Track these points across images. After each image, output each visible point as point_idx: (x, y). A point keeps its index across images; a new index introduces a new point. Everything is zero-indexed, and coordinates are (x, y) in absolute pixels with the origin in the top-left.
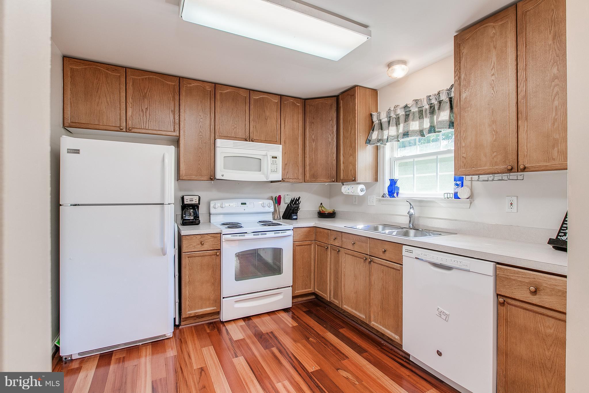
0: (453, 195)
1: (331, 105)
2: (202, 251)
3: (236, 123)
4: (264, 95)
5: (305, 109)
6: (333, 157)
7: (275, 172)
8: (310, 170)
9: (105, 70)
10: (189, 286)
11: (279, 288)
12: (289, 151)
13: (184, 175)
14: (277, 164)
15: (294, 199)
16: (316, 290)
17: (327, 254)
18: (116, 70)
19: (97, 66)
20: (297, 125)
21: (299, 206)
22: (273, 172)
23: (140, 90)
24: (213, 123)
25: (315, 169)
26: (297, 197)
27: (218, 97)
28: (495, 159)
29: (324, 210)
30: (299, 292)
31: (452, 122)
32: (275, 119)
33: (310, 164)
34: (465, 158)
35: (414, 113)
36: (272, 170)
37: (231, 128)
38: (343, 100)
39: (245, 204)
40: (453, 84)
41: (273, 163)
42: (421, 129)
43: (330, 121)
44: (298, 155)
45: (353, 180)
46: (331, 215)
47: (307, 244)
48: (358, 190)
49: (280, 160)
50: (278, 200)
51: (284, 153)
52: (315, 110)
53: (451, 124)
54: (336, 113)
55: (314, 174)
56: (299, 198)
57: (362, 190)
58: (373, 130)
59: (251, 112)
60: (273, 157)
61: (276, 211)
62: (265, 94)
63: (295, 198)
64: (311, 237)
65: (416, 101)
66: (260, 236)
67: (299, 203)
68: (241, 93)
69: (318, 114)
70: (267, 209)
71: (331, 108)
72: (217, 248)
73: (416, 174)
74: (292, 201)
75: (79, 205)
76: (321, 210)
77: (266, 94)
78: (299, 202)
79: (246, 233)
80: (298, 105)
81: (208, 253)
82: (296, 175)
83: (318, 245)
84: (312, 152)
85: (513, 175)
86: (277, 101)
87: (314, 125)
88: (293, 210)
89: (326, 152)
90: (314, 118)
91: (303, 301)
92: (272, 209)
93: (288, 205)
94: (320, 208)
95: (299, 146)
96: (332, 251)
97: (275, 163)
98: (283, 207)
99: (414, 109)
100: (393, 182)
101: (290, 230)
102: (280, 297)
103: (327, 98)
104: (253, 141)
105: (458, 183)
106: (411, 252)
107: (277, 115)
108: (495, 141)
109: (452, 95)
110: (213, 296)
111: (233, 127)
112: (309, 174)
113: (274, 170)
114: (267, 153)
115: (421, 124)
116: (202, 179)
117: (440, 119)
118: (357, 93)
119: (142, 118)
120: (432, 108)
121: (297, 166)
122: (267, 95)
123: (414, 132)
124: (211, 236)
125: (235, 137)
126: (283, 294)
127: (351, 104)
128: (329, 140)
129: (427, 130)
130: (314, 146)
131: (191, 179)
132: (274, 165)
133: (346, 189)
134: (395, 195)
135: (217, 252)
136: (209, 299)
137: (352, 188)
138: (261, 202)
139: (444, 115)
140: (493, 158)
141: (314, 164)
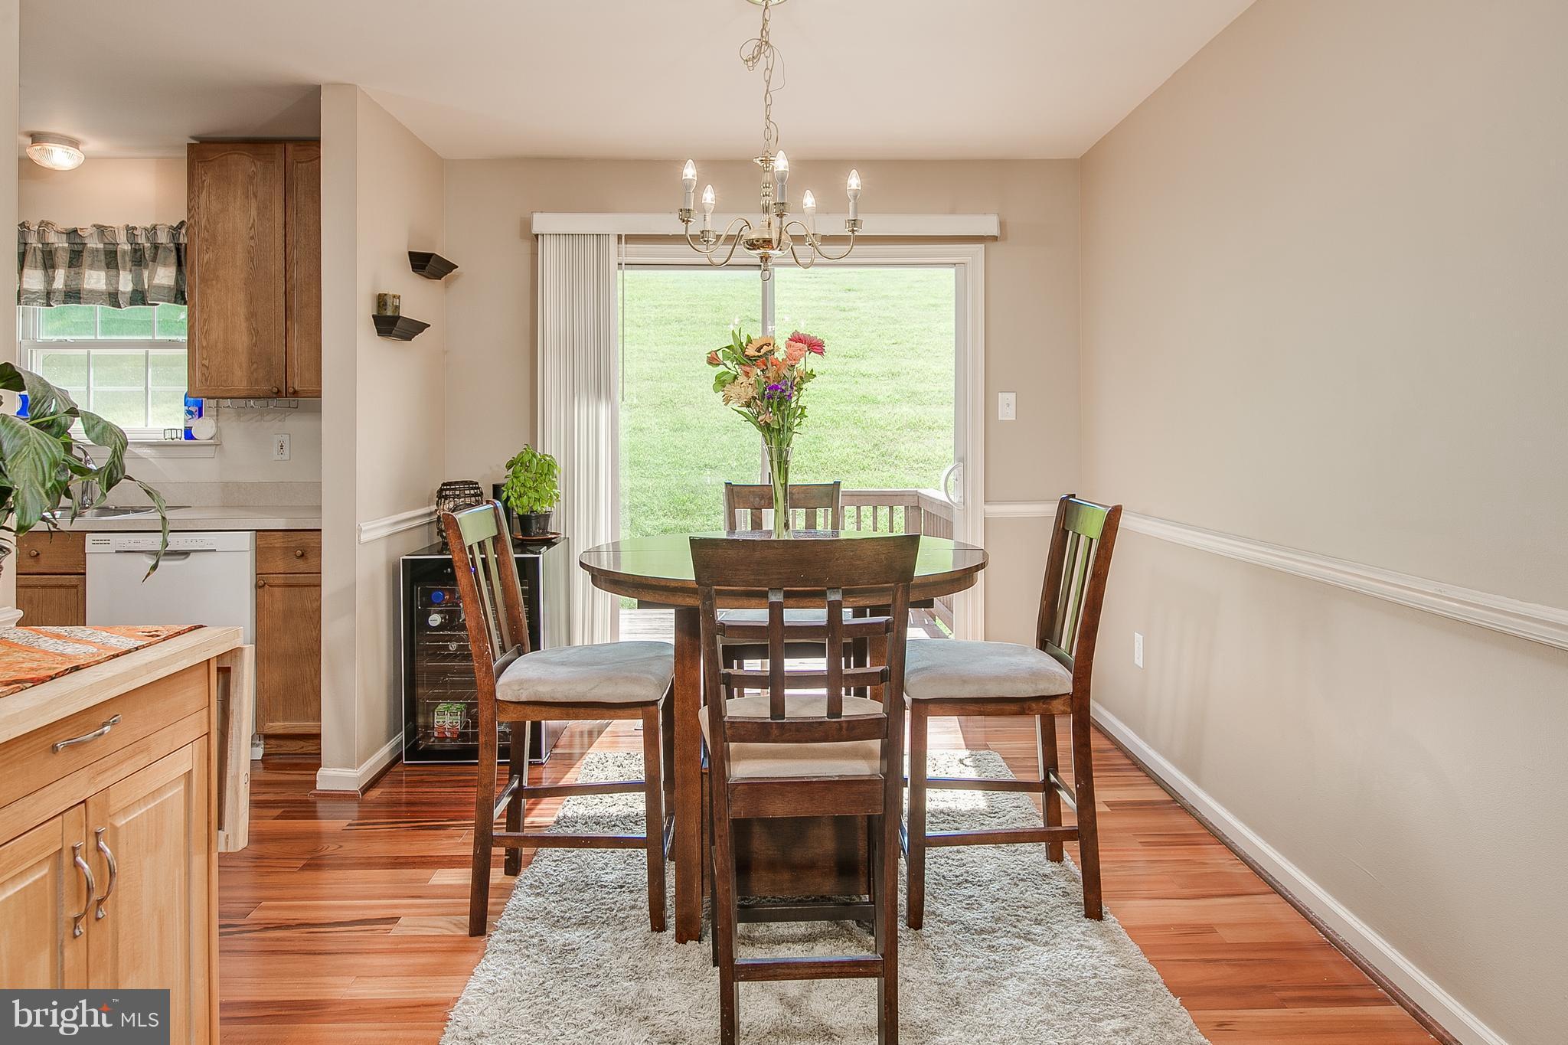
0: (183, 432)
28: (255, 374)
31: (182, 292)
34: (208, 368)
35: (93, 252)
40: (183, 221)
42: (111, 289)
53: (179, 295)
65: (101, 230)
73: (94, 385)
85: (283, 402)
99: (95, 244)
105: (193, 409)
106: (107, 542)
108: (255, 345)
109: (183, 240)
115: (113, 280)
117: (156, 281)
120: (139, 253)
123: (95, 296)
129: (128, 296)
139: (164, 276)
140: (252, 373)
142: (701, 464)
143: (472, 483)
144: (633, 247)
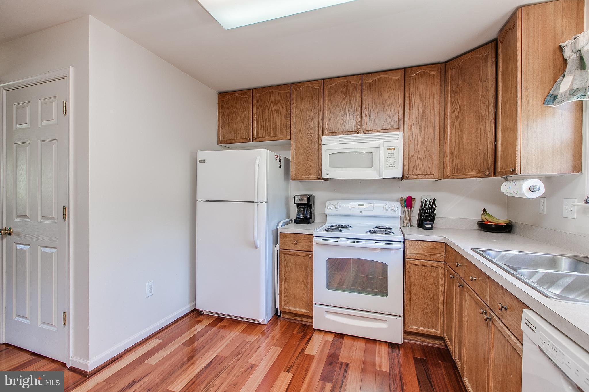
1: (486, 58)
2: (296, 250)
3: (346, 116)
4: (381, 75)
5: (445, 75)
6: (488, 138)
7: (392, 167)
8: (452, 161)
9: (239, 96)
10: (284, 281)
11: (382, 313)
12: (416, 139)
13: (294, 176)
14: (395, 157)
16: (445, 334)
17: (453, 287)
18: (246, 93)
19: (235, 94)
20: (431, 101)
21: (435, 212)
22: (390, 167)
23: (262, 105)
24: (321, 121)
25: (459, 158)
26: (430, 199)
27: (326, 92)
30: (415, 328)
32: (395, 100)
33: (451, 153)
36: (387, 165)
37: (340, 122)
38: (502, 41)
39: (363, 205)
41: (389, 156)
43: (483, 82)
45: (512, 171)
46: (505, 229)
47: (430, 265)
48: (523, 189)
49: (399, 152)
50: (408, 203)
52: (460, 72)
55: (457, 167)
56: (435, 200)
57: (532, 190)
58: (564, 75)
59: (364, 99)
60: (389, 149)
62: (381, 73)
64: (437, 257)
66: (356, 244)
67: (435, 208)
69: (465, 78)
70: (390, 213)
72: (310, 250)
75: (208, 201)
76: (485, 220)
77: (383, 73)
78: (435, 206)
79: (339, 238)
80: (434, 73)
81: (301, 254)
82: (428, 170)
83: (447, 270)
84: (455, 135)
86: (398, 77)
87: (458, 95)
88: (424, 216)
89: (477, 131)
90: (458, 85)
92: (399, 213)
93: (422, 208)
94: (483, 216)
95: (433, 129)
96: (457, 283)
97: (392, 156)
101: (399, 242)
102: (384, 325)
103: (478, 49)
104: (365, 133)
107: (399, 95)
110: (306, 298)
111: (342, 121)
112: (450, 166)
113: (391, 165)
114: (380, 144)
116: (311, 178)
118: (520, 19)
119: (263, 128)
121: (431, 157)
124: (305, 237)
125: (344, 131)
126: (387, 322)
127: (512, 43)
128: (481, 113)
130: (457, 126)
131: (300, 179)
132: (391, 158)
133: (507, 188)
135: (309, 254)
136: (302, 301)
137: (515, 185)
138: (383, 205)
141: (457, 152)
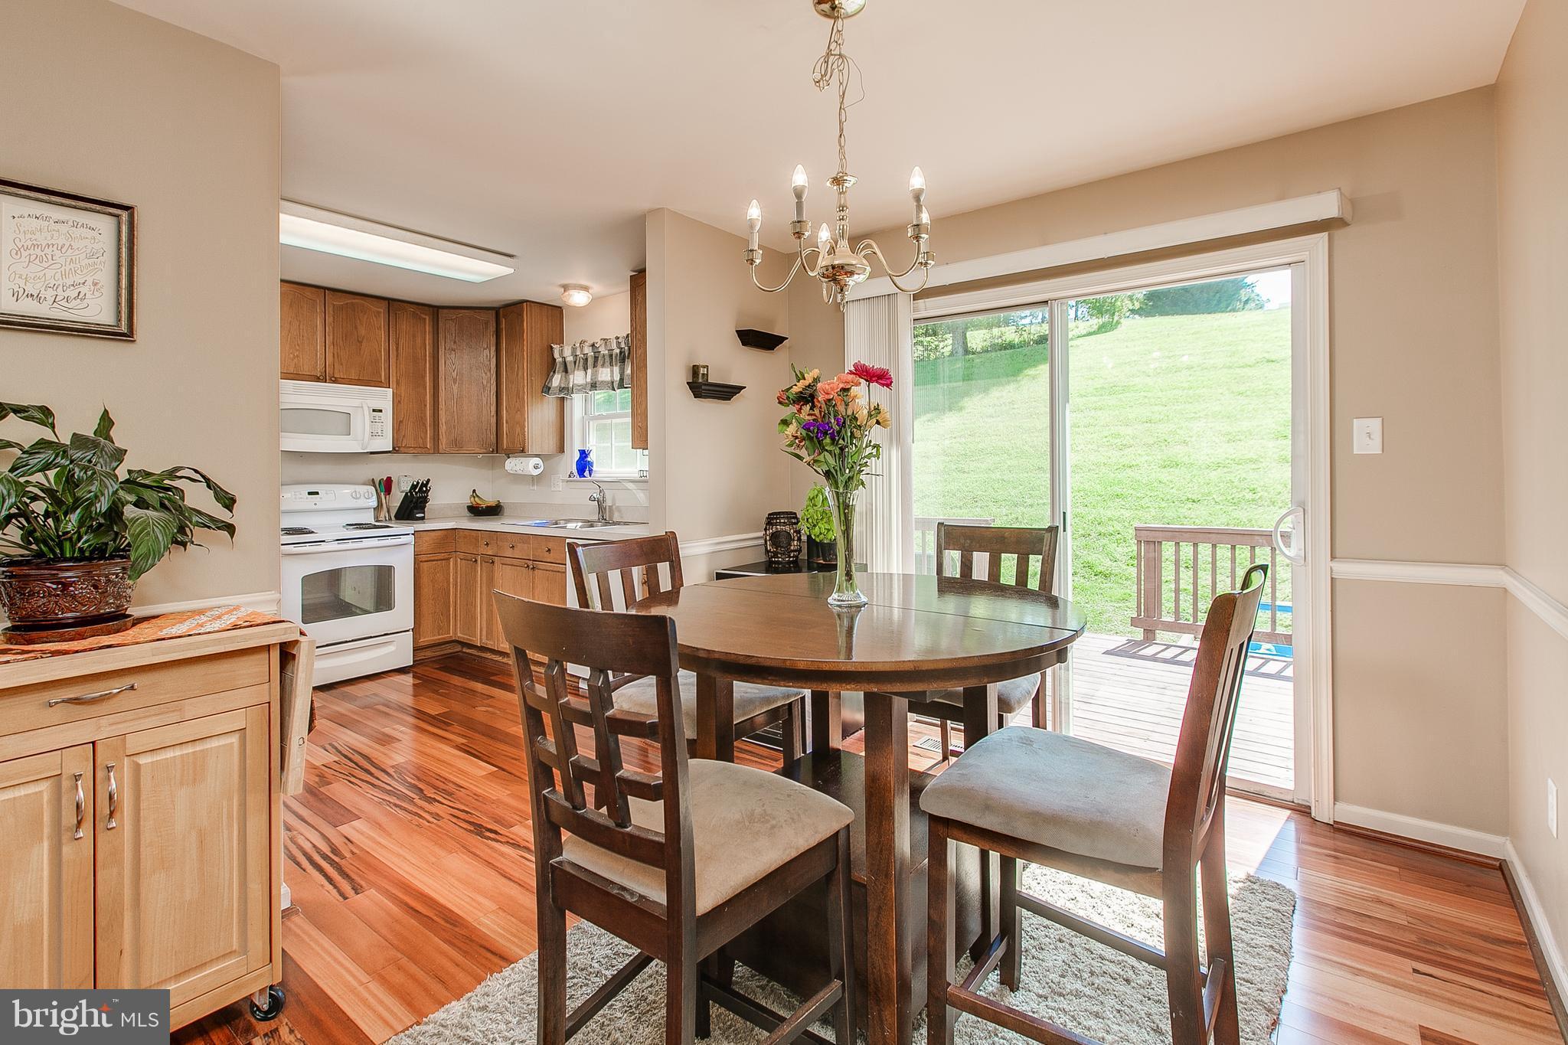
1: (487, 323)
3: (298, 348)
4: (355, 299)
5: (438, 325)
6: (490, 411)
7: (378, 436)
8: (448, 432)
11: (387, 634)
12: (406, 399)
14: (382, 423)
15: (418, 483)
16: (459, 635)
17: (476, 571)
21: (427, 496)
22: (375, 437)
25: (458, 430)
26: (423, 479)
29: (479, 502)
30: (426, 639)
32: (377, 341)
33: (447, 422)
35: (604, 355)
36: (372, 433)
37: (288, 358)
38: (505, 316)
39: (317, 493)
41: (374, 421)
43: (484, 349)
44: (426, 406)
45: (523, 452)
46: (494, 511)
47: (441, 557)
48: (529, 465)
49: (388, 416)
50: (386, 486)
51: (397, 402)
52: (456, 327)
54: (495, 336)
55: (456, 441)
56: (428, 481)
57: (536, 467)
58: (554, 372)
59: (330, 329)
60: (374, 411)
61: (382, 505)
62: (357, 297)
63: (421, 482)
64: (448, 546)
65: (617, 338)
66: (350, 546)
67: (427, 491)
68: (308, 294)
69: (463, 336)
70: (362, 503)
71: (487, 328)
73: (615, 442)
74: (414, 487)
76: (474, 503)
77: (360, 297)
78: (427, 489)
79: (324, 541)
80: (423, 316)
82: (420, 441)
83: (461, 559)
84: (452, 401)
86: (381, 308)
87: (455, 354)
88: (416, 502)
89: (479, 401)
90: (454, 343)
91: (434, 657)
92: (373, 503)
93: (407, 493)
94: (472, 498)
95: (426, 389)
96: (484, 564)
97: (379, 421)
98: (397, 498)
99: (604, 351)
100: (584, 454)
101: (408, 534)
102: (391, 648)
103: (478, 311)
104: (332, 382)
107: (382, 335)
111: (292, 356)
112: (447, 439)
113: (377, 433)
114: (362, 403)
115: (611, 373)
117: (628, 371)
118: (525, 312)
121: (423, 424)
122: (362, 299)
125: (295, 373)
126: (396, 642)
127: (518, 329)
128: (482, 382)
129: (618, 383)
130: (455, 391)
132: (376, 424)
133: (512, 464)
134: (587, 473)
137: (521, 463)
138: (347, 490)
141: (456, 421)
142: (1184, 498)
143: (791, 513)
144: (930, 302)
